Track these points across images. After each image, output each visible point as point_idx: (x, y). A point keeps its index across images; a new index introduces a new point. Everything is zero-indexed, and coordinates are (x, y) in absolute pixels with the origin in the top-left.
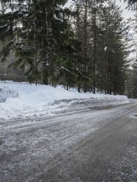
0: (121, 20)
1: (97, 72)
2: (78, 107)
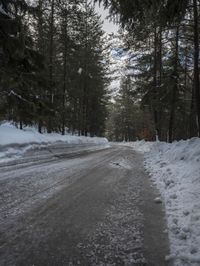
1: (68, 104)
2: (37, 155)
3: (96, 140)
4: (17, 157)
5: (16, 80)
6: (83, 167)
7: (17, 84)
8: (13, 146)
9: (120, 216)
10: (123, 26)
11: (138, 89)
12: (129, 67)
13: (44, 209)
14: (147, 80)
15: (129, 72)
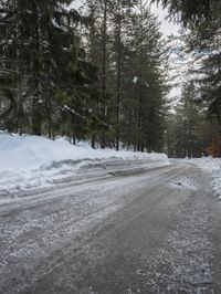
0: (158, 36)
1: (121, 117)
2: (91, 172)
3: (154, 156)
4: (71, 174)
5: (69, 94)
7: (70, 99)
8: (67, 162)
9: (184, 243)
10: (185, 25)
11: (204, 97)
12: (192, 72)
13: (100, 229)
14: (214, 85)
15: (193, 76)
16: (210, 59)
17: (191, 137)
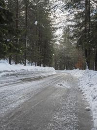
2: (8, 79)
6: (38, 87)
9: (62, 119)
11: (75, 35)
12: (68, 20)
13: (13, 114)
14: (80, 29)
15: (69, 23)
16: (78, 14)
17: (68, 58)
